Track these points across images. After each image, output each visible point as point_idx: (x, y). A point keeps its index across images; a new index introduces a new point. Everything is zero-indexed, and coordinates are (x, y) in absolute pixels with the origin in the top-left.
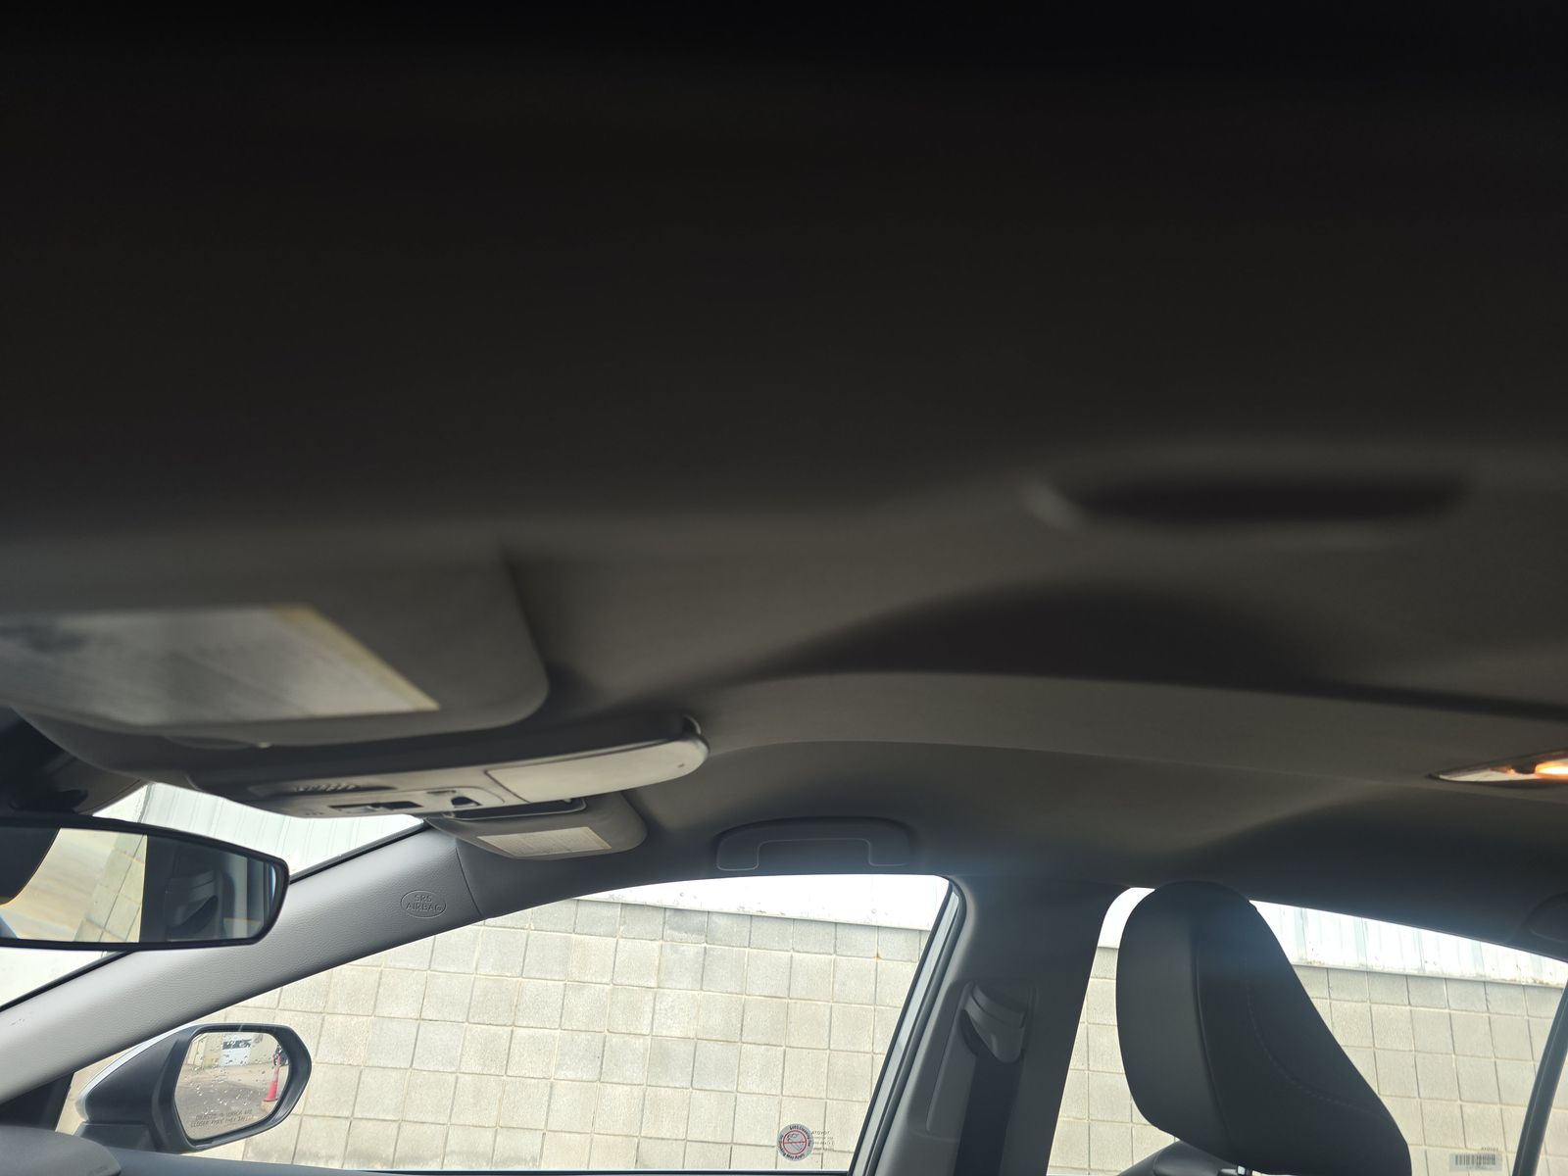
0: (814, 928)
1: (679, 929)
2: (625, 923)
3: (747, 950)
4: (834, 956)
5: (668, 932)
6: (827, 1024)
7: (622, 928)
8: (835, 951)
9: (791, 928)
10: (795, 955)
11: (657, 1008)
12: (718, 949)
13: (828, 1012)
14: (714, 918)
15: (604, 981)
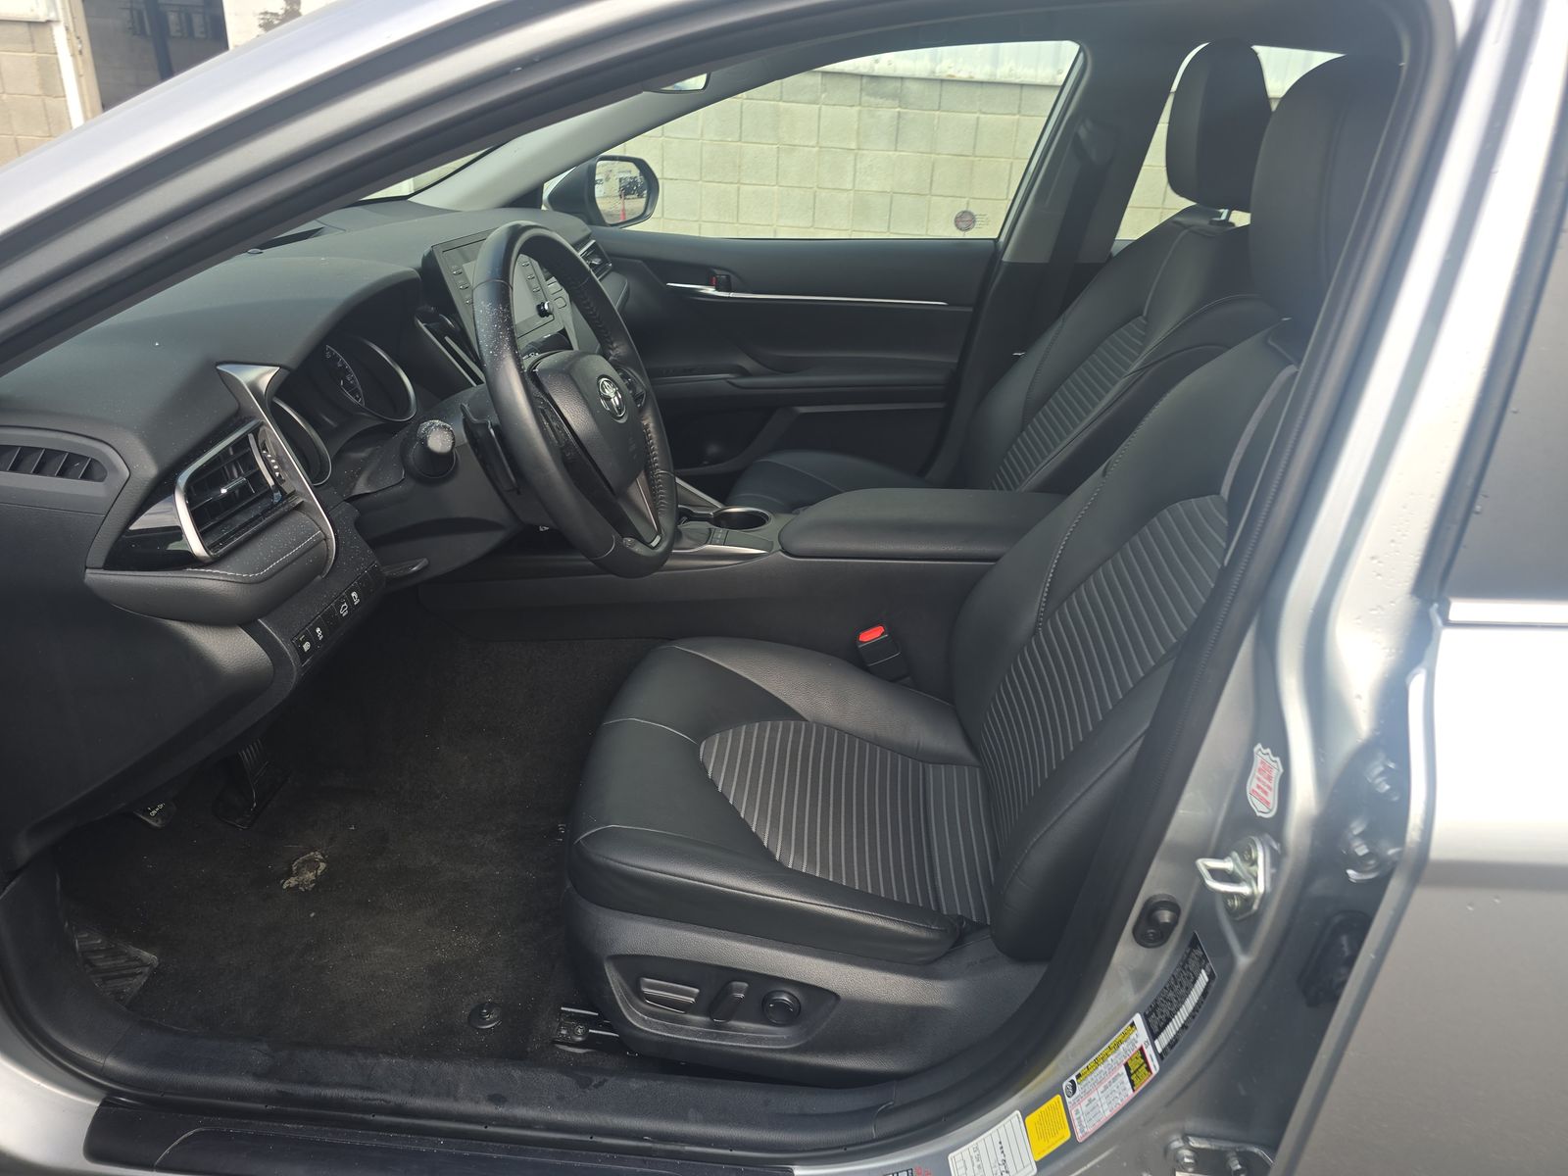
0: (1001, 90)
1: (875, 94)
2: (825, 91)
3: (937, 113)
4: (1017, 117)
5: (865, 98)
6: (1007, 178)
7: (823, 96)
8: (1019, 112)
9: (979, 91)
10: (982, 116)
11: (858, 167)
12: (911, 113)
13: (1008, 167)
14: (908, 84)
15: (811, 144)
